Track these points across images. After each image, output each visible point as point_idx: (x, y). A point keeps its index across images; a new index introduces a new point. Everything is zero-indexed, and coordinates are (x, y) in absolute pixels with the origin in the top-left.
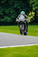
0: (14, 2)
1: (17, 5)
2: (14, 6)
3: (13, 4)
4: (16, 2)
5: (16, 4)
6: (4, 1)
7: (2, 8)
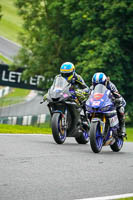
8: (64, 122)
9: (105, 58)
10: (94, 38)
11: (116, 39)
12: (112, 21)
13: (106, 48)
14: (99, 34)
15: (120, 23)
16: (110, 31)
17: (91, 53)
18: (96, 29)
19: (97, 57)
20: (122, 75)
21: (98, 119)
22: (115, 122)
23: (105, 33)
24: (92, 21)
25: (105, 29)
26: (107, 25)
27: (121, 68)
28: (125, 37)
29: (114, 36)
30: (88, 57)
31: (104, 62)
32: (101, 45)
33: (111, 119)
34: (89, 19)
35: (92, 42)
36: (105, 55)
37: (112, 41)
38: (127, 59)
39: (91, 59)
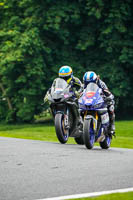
0: (120, 42)
1: (128, 54)
2: (121, 57)
3: (117, 50)
4: (126, 43)
5: (125, 50)
6: (87, 44)
7: (81, 67)
8: (67, 122)
9: (24, 50)
10: (12, 28)
11: (36, 29)
12: (31, 9)
13: (25, 39)
14: (18, 23)
15: (41, 12)
16: (30, 20)
17: (9, 44)
18: (14, 18)
19: (15, 49)
20: (42, 69)
21: (91, 117)
22: (106, 119)
23: (23, 22)
24: (10, 9)
25: (23, 17)
26: (25, 14)
27: (42, 60)
28: (45, 27)
29: (34, 25)
30: (5, 48)
31: (23, 54)
32: (19, 35)
33: (102, 117)
34: (6, 7)
35: (10, 32)
36: (24, 47)
37: (32, 31)
38: (48, 51)
39: (8, 51)
